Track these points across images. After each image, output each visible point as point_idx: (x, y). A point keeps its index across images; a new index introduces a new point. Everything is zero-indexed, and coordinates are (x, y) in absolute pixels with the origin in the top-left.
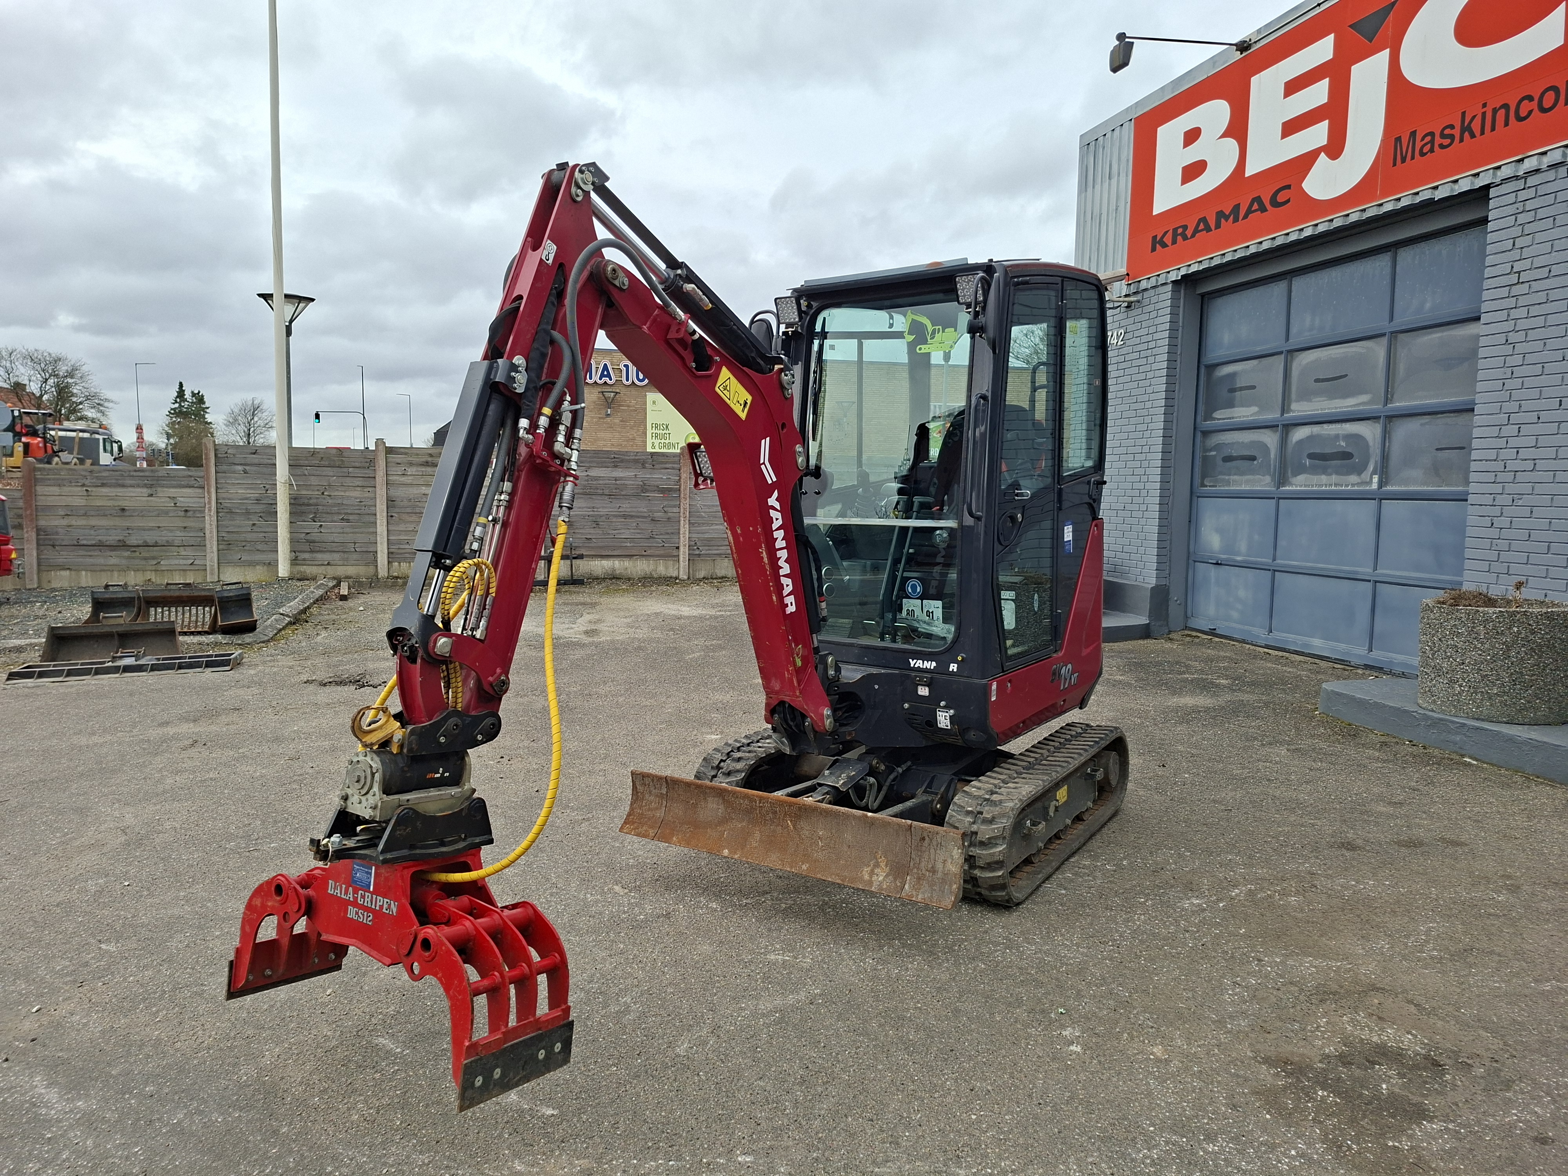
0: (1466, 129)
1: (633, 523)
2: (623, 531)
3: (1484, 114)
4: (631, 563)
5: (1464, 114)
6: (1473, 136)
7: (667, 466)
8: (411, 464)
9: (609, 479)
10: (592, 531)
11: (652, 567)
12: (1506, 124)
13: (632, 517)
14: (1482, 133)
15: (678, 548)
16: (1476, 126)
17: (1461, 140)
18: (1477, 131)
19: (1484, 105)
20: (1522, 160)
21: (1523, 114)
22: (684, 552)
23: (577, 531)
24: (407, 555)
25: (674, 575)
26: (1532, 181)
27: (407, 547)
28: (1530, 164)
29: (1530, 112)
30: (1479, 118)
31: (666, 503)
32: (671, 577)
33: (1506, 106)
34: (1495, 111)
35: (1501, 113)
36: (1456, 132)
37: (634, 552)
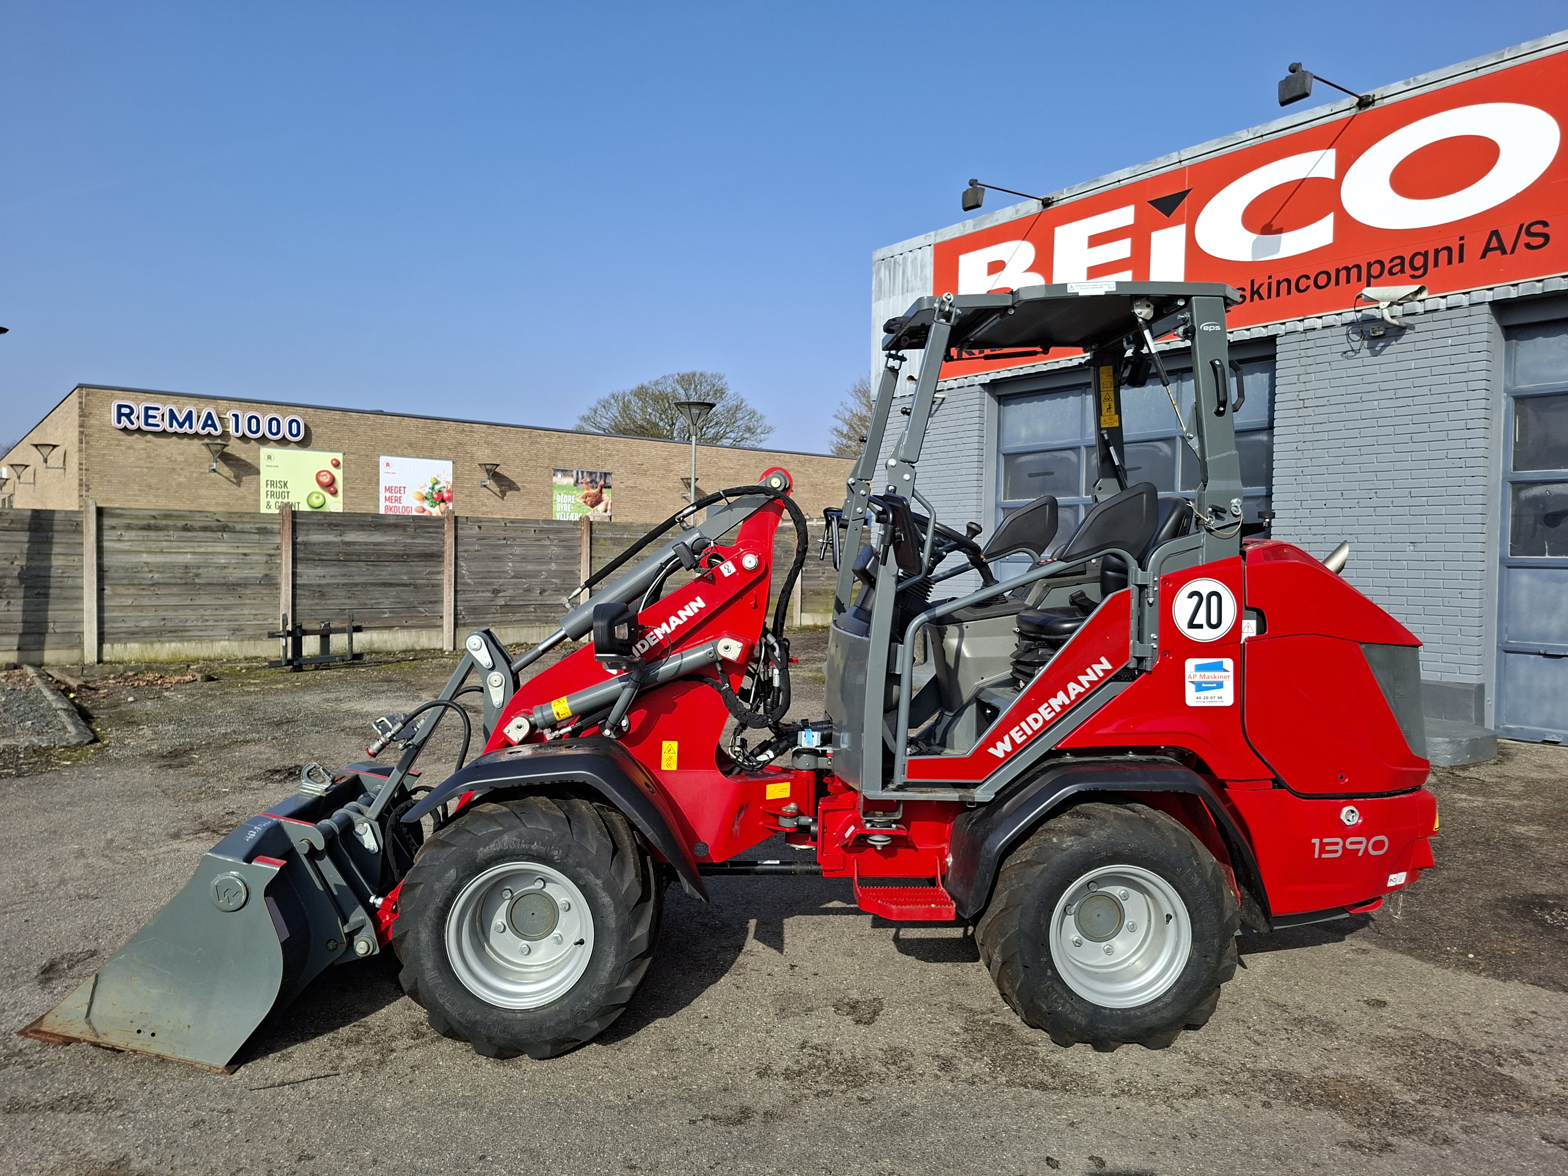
0: (1255, 292)
1: (393, 591)
2: (381, 600)
3: (1270, 284)
4: (391, 636)
5: (1253, 281)
6: (1261, 298)
7: (431, 530)
8: (129, 527)
9: (366, 544)
10: (347, 601)
11: (414, 639)
12: (1289, 293)
13: (391, 585)
14: (1269, 296)
15: (442, 617)
16: (1264, 291)
17: (1252, 300)
18: (1265, 295)
19: (1270, 277)
20: (1303, 320)
21: (1302, 288)
22: (448, 621)
23: (329, 602)
24: (123, 635)
25: (438, 647)
26: (1310, 335)
27: (123, 625)
28: (1308, 323)
29: (1308, 287)
30: (1266, 286)
31: (429, 569)
32: (435, 650)
33: (1288, 281)
34: (1279, 283)
35: (1284, 285)
36: (1248, 294)
37: (394, 623)
